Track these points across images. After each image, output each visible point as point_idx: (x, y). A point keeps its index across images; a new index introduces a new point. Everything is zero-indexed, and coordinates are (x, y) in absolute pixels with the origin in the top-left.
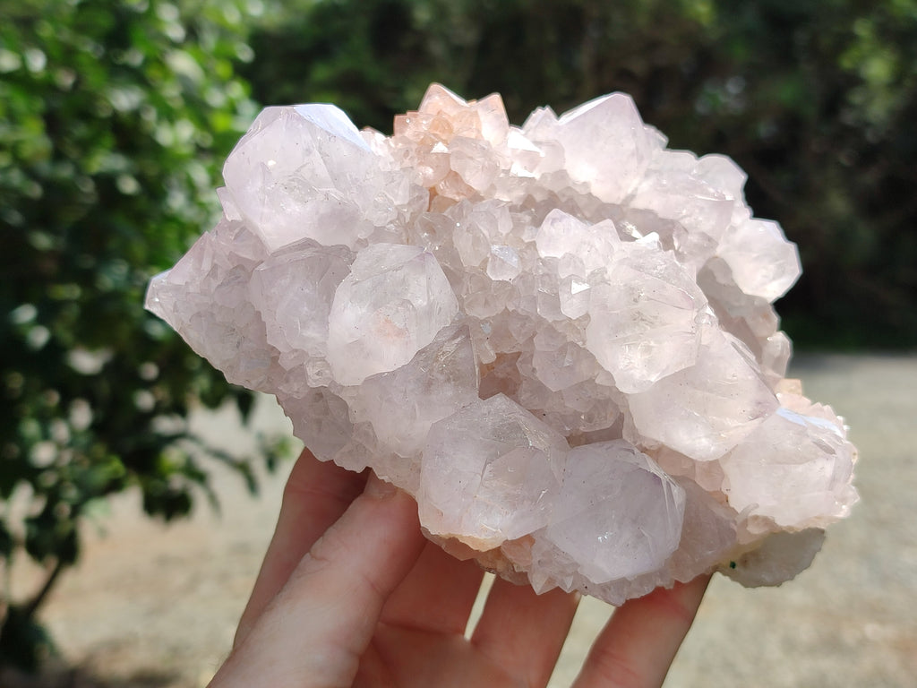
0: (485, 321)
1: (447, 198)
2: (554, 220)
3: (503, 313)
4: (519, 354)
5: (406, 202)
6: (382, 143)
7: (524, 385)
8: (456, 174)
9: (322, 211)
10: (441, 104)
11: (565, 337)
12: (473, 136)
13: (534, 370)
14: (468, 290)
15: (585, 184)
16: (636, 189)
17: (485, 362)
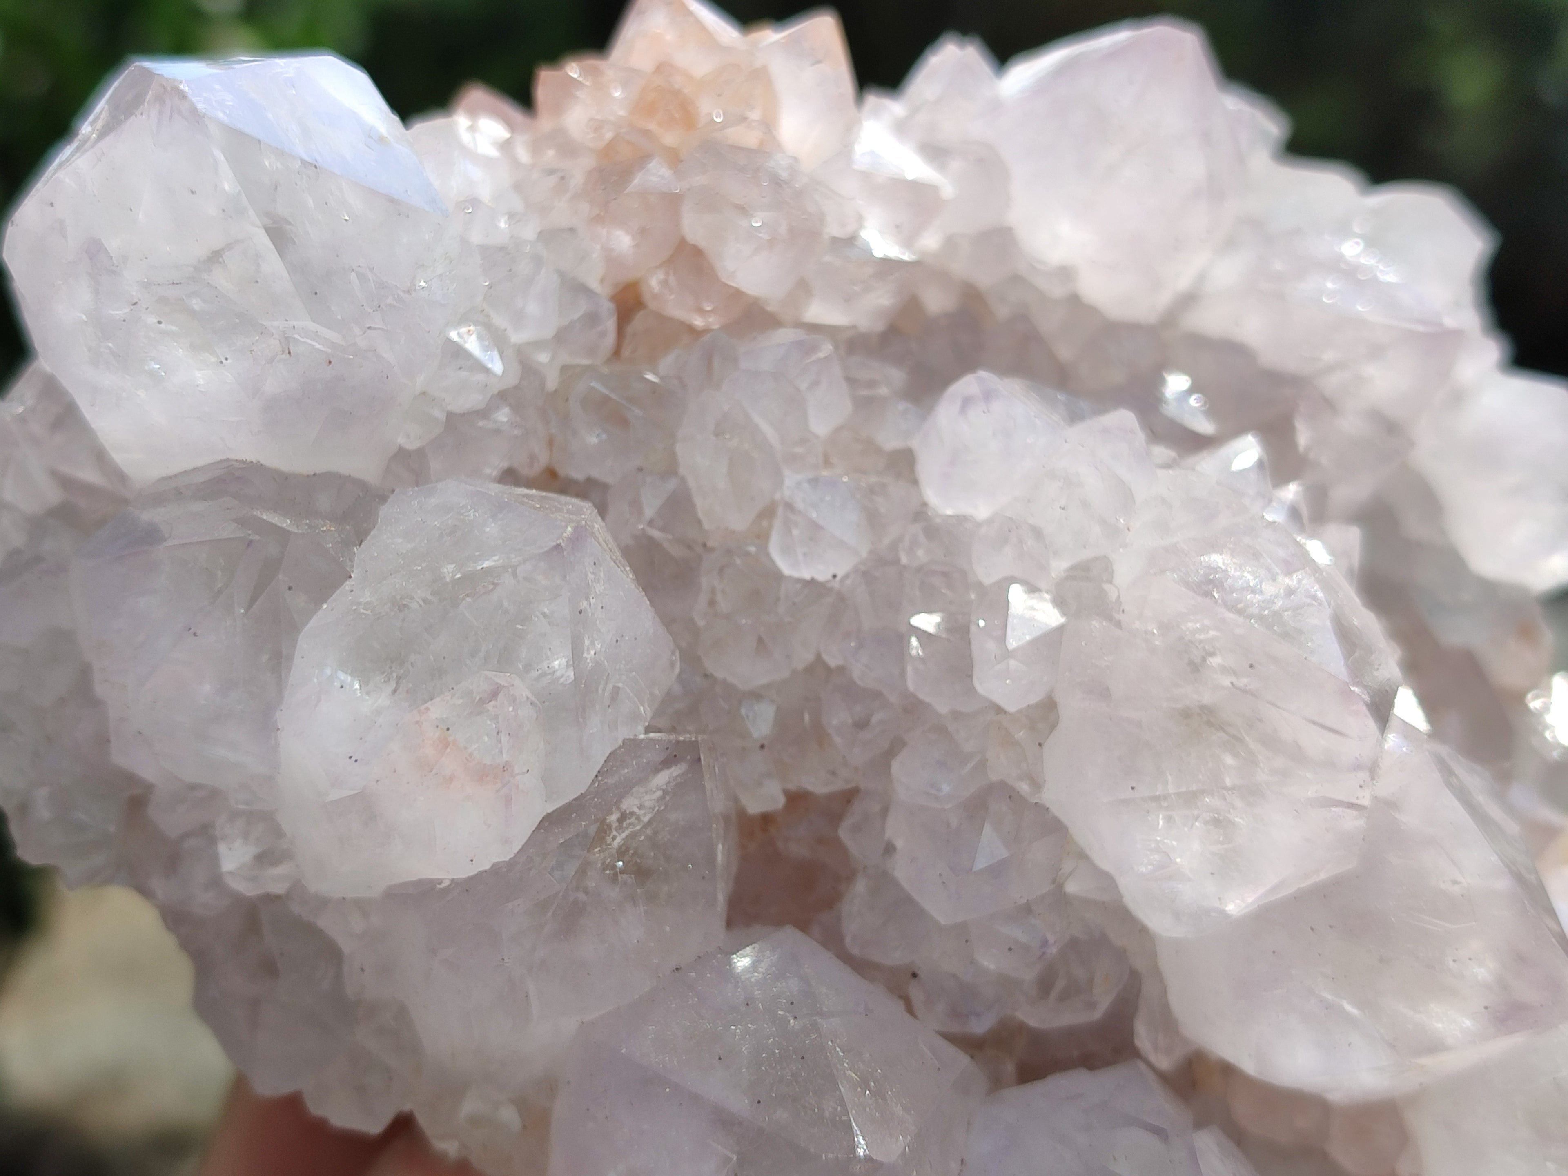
0: (756, 695)
1: (671, 320)
2: (967, 402)
3: (810, 670)
4: (849, 796)
5: (548, 333)
6: (493, 152)
7: (860, 886)
8: (697, 252)
9: (272, 386)
10: (669, 37)
11: (983, 764)
12: (750, 138)
13: (889, 849)
14: (712, 603)
15: (1065, 273)
16: (1202, 277)
17: (754, 808)
